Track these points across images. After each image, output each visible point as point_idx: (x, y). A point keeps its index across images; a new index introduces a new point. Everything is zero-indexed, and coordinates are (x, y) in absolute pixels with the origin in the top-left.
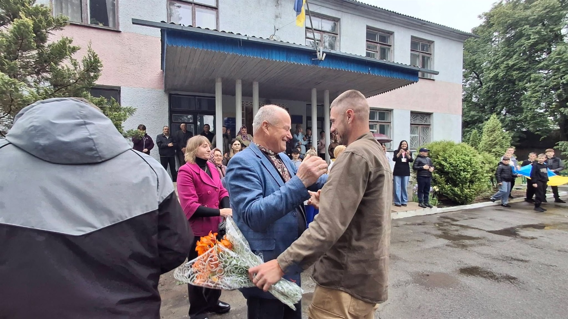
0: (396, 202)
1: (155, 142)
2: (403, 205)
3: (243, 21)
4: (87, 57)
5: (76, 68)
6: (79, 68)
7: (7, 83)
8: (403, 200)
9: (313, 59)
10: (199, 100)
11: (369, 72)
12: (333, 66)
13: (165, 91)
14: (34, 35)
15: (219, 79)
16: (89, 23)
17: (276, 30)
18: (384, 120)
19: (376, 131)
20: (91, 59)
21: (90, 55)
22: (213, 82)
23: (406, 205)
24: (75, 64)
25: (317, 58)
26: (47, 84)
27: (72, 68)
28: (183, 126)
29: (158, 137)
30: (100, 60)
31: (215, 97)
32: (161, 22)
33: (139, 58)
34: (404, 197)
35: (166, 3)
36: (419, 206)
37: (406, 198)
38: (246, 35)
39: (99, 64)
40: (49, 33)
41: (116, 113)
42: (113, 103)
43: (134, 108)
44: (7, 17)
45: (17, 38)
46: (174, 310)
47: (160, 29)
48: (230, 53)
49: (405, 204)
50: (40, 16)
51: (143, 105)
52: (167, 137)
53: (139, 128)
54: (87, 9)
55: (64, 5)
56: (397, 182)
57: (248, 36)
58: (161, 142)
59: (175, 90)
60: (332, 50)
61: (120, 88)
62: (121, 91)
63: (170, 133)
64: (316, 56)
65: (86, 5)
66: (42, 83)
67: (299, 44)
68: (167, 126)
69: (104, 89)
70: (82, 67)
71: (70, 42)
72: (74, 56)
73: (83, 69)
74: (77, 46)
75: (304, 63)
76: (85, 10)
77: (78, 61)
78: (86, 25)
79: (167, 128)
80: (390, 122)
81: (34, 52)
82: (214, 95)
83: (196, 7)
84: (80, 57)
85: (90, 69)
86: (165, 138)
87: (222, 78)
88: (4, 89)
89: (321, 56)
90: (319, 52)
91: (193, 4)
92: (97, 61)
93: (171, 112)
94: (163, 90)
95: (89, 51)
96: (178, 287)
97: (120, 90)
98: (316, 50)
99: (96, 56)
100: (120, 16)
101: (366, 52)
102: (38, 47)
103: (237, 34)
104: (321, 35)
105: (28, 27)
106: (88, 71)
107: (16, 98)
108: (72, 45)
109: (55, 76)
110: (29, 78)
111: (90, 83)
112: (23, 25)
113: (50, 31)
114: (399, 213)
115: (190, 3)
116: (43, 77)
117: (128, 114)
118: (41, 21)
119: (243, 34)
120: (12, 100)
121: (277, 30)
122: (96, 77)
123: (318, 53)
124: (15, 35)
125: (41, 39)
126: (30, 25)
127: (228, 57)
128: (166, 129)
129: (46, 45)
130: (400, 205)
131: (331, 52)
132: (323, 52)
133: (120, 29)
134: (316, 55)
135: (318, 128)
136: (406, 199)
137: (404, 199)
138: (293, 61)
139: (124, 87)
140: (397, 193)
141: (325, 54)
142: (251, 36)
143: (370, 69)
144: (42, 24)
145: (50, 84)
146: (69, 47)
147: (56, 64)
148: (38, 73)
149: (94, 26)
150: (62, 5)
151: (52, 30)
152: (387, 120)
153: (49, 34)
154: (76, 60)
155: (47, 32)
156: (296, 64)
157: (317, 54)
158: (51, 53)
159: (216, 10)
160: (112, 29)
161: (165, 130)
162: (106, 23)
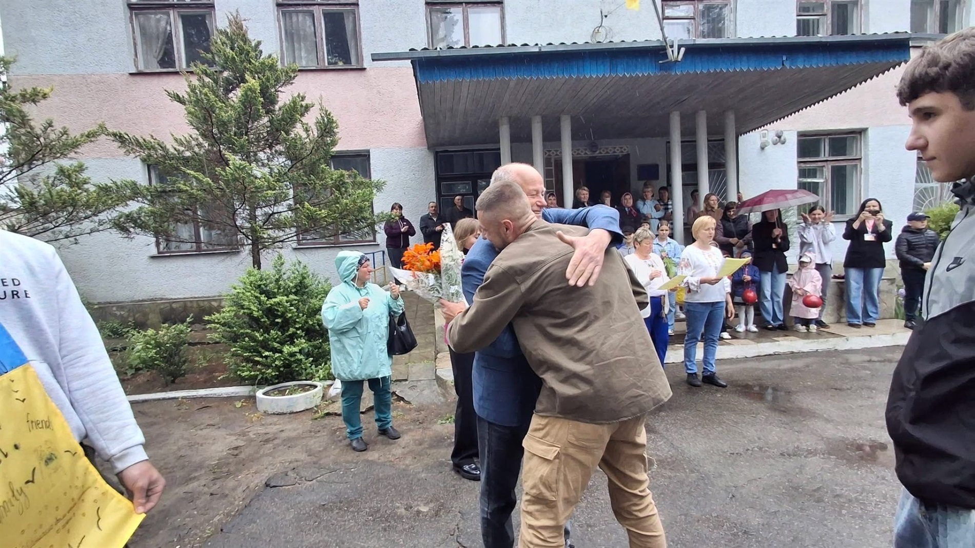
0: (850, 318)
1: (417, 228)
2: (866, 324)
3: (546, 13)
4: (320, 118)
5: (308, 135)
6: (312, 134)
7: (238, 168)
8: (866, 314)
9: (661, 62)
10: (481, 156)
11: (783, 65)
12: (702, 68)
13: (429, 148)
14: (262, 99)
15: (505, 120)
16: (326, 64)
17: (604, 17)
18: (845, 155)
19: (821, 181)
20: (324, 120)
21: (323, 115)
22: (495, 126)
23: (875, 324)
24: (307, 130)
25: (667, 58)
26: (282, 159)
27: (304, 135)
28: (459, 200)
29: (423, 219)
30: (334, 119)
31: (499, 149)
32: (410, 50)
33: (391, 103)
34: (870, 308)
35: (425, 12)
36: (906, 326)
37: (875, 311)
38: (537, 45)
39: (334, 125)
40: (279, 91)
41: (360, 191)
42: (355, 178)
43: (383, 181)
44: (235, 81)
45: (245, 107)
46: (428, 451)
47: (410, 61)
48: (513, 78)
49: (871, 322)
50: (268, 73)
51: (399, 174)
52: (435, 219)
53: (393, 208)
54: (322, 45)
55: (296, 45)
56: (854, 281)
57: (540, 46)
58: (426, 227)
59: (442, 145)
60: (697, 39)
61: (368, 151)
62: (371, 156)
63: (438, 212)
64: (665, 56)
65: (322, 39)
66: (276, 159)
67: (631, 41)
68: (434, 202)
69: (349, 156)
70: (315, 133)
71: (303, 98)
72: (304, 120)
73: (316, 135)
74: (310, 103)
75: (644, 72)
76: (320, 47)
77: (309, 125)
78: (323, 68)
79: (434, 204)
80: (860, 159)
81: (265, 120)
82: (498, 144)
83: (469, 7)
84: (311, 119)
85: (325, 134)
86: (432, 221)
87: (510, 118)
88: (237, 176)
89: (675, 54)
90: (672, 46)
91: (464, 4)
92: (331, 121)
93: (439, 179)
94: (426, 147)
95: (321, 109)
96: (439, 426)
97: (369, 155)
98: (665, 44)
99: (329, 115)
100: (363, 47)
101: (798, 21)
102: (267, 113)
103: (522, 45)
104: (694, 7)
105: (254, 91)
106: (322, 136)
107: (249, 185)
108: (304, 103)
109: (288, 148)
110: (261, 155)
111: (327, 152)
112: (250, 89)
113: (280, 89)
114: (850, 339)
115: (461, 3)
116: (276, 151)
117: (375, 191)
118: (268, 80)
119: (532, 44)
120: (246, 188)
121: (606, 16)
122: (334, 143)
123: (669, 51)
124: (243, 104)
125: (270, 100)
126: (257, 89)
127: (512, 84)
128: (432, 207)
129: (277, 107)
130: (860, 325)
131: (697, 43)
132: (678, 45)
133: (365, 66)
134: (666, 53)
135: (683, 185)
136: (876, 313)
137: (871, 314)
138: (624, 73)
139: (374, 150)
140: (852, 302)
141: (683, 50)
142: (544, 44)
143: (784, 58)
144: (269, 82)
145: (284, 159)
146: (302, 106)
147: (287, 133)
148: (270, 147)
149: (332, 67)
150: (294, 45)
151: (281, 86)
152: (851, 154)
153: (279, 93)
154: (307, 124)
155: (276, 91)
156: (628, 76)
157: (667, 51)
158: (283, 119)
159: (501, 5)
160: (355, 67)
161: (431, 209)
162: (347, 60)
